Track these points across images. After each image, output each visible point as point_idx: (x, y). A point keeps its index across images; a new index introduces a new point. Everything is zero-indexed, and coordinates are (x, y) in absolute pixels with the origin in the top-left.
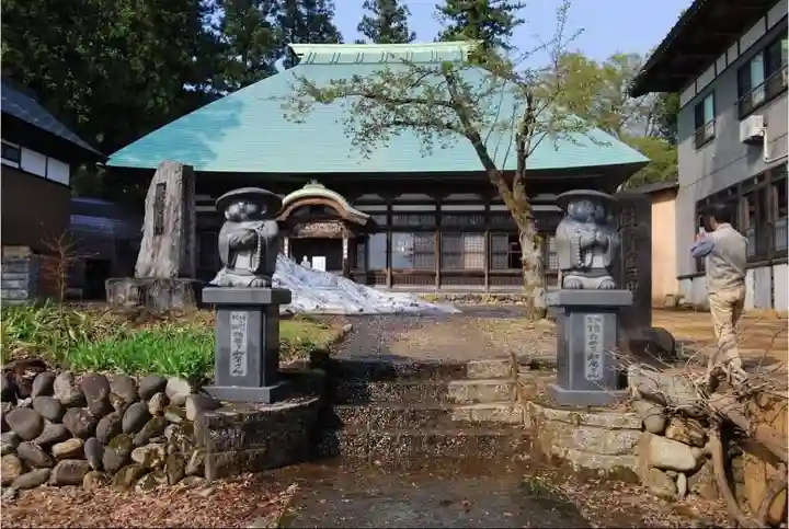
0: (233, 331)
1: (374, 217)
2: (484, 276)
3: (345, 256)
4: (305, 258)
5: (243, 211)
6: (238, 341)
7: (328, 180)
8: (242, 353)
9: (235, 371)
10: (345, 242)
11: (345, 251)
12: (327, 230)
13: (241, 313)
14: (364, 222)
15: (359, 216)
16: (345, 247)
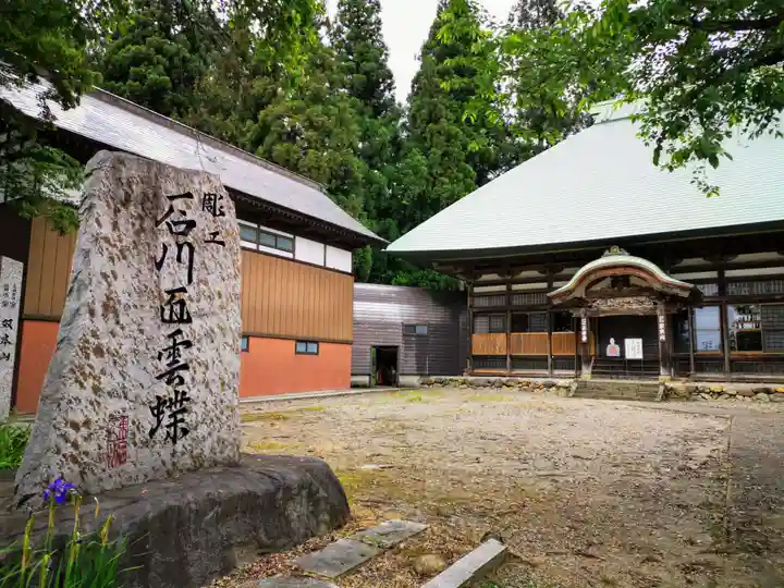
1: (699, 287)
3: (662, 338)
4: (612, 341)
7: (632, 245)
10: (661, 319)
11: (662, 331)
12: (634, 306)
14: (686, 294)
15: (679, 287)
16: (661, 326)
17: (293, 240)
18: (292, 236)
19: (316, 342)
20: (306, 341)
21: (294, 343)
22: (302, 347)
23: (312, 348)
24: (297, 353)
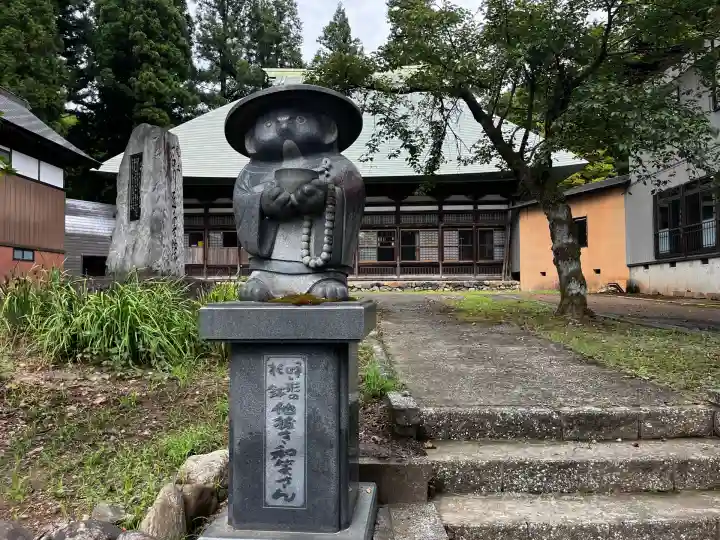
0: (271, 403)
2: (438, 266)
5: (285, 134)
6: (285, 425)
8: (293, 452)
9: (277, 495)
13: (290, 362)
17: (10, 154)
18: (8, 150)
19: (33, 250)
20: (23, 249)
21: (11, 249)
22: (18, 254)
23: (28, 255)
24: (14, 259)
